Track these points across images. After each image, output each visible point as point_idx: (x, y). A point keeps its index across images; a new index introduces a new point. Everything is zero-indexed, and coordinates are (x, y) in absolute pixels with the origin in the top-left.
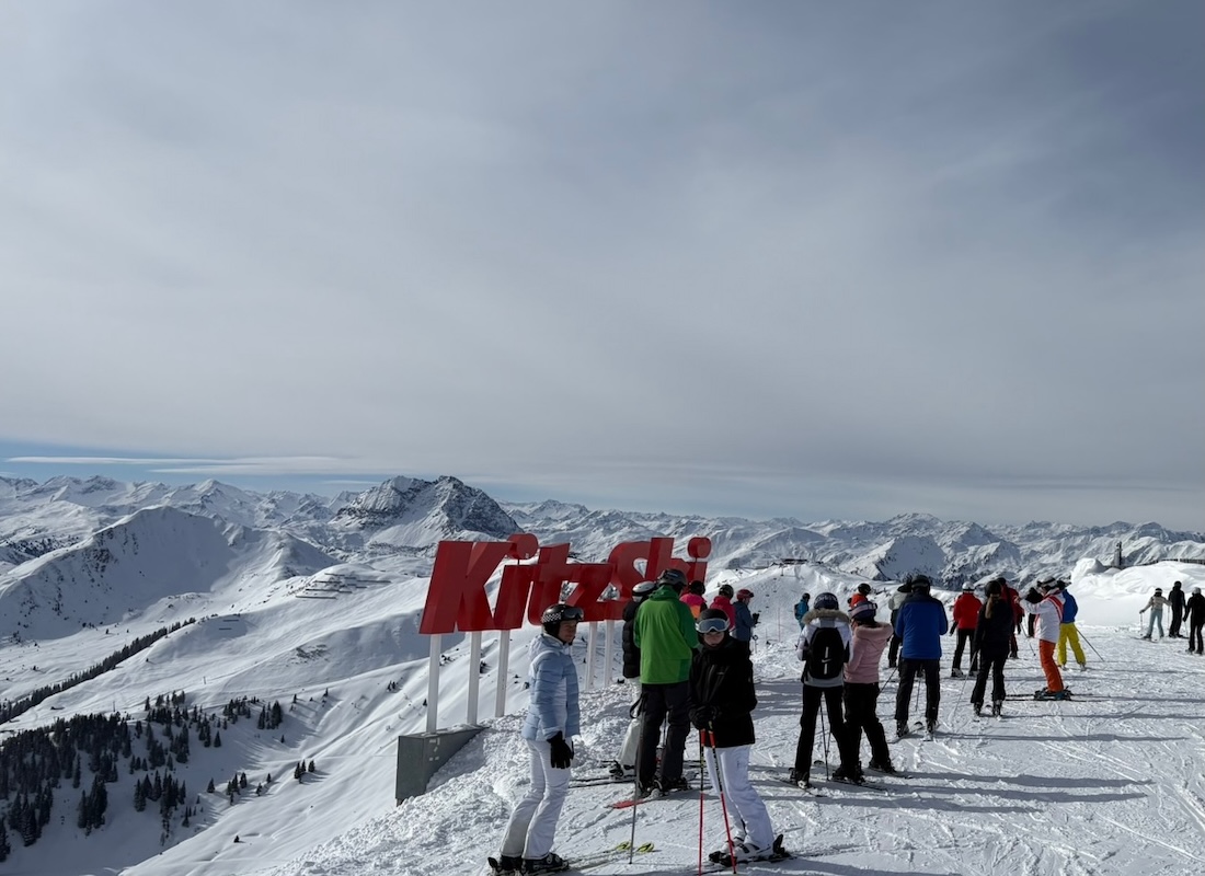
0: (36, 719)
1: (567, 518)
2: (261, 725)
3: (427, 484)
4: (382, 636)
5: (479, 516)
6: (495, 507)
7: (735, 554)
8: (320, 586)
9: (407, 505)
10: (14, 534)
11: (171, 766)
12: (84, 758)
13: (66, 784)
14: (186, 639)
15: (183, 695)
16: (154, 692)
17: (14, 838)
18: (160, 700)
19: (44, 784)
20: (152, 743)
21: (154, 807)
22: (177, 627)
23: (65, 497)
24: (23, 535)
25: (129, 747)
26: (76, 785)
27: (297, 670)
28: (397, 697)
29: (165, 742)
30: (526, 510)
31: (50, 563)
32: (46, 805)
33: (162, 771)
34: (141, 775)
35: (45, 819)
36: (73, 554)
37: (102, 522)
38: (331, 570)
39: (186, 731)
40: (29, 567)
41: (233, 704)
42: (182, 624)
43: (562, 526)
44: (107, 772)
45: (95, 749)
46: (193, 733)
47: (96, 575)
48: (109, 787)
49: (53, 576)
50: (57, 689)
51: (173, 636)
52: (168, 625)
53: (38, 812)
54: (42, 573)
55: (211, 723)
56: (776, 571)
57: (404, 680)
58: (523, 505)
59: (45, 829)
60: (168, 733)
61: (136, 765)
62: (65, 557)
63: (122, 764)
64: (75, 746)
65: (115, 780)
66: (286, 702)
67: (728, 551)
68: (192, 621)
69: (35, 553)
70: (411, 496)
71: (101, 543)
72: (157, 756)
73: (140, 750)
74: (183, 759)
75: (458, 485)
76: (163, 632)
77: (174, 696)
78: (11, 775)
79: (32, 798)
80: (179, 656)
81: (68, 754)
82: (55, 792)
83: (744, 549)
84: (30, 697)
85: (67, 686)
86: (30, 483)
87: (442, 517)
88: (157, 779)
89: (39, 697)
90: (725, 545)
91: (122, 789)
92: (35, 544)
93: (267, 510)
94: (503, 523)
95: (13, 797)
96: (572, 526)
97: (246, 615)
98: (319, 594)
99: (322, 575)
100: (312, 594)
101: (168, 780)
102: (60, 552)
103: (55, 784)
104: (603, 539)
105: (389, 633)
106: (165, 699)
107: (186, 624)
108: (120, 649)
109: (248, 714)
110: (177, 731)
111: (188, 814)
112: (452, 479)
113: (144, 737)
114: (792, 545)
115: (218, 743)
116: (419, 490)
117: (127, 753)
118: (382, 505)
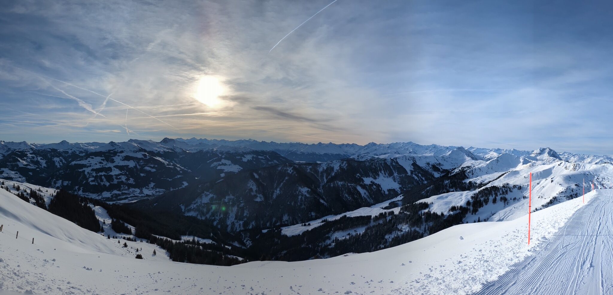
0: (489, 186)
1: (568, 155)
2: (518, 189)
3: (545, 149)
4: (537, 175)
5: (553, 154)
6: (556, 153)
7: (596, 162)
8: (528, 166)
9: (542, 153)
11: (505, 195)
12: (493, 192)
13: (491, 196)
14: (509, 174)
15: (508, 183)
16: (504, 182)
17: (484, 204)
18: (505, 184)
19: (488, 196)
20: (502, 191)
21: (503, 201)
22: (507, 172)
23: (494, 152)
24: (488, 157)
25: (499, 191)
26: (492, 197)
27: (525, 179)
28: (539, 185)
29: (504, 191)
30: (561, 153)
31: (491, 161)
32: (488, 199)
33: (504, 195)
34: (501, 196)
35: (488, 201)
36: (494, 160)
37: (498, 155)
38: (530, 163)
39: (507, 189)
40: (488, 162)
41: (514, 185)
43: (567, 156)
44: (496, 195)
45: (495, 191)
46: (508, 190)
47: (497, 164)
48: (497, 197)
49: (491, 163)
50: (492, 181)
51: (507, 174)
53: (487, 200)
54: (490, 163)
55: (511, 188)
56: (603, 165)
57: (540, 182)
59: (488, 203)
60: (505, 189)
61: (500, 194)
62: (493, 161)
63: (498, 194)
64: (492, 190)
65: (498, 196)
66: (522, 186)
67: (595, 161)
69: (490, 160)
70: (542, 151)
71: (497, 158)
72: (503, 193)
73: (501, 192)
74: (507, 194)
75: (550, 149)
76: (505, 173)
78: (484, 194)
79: (486, 198)
80: (508, 177)
81: (491, 192)
82: (490, 197)
83: (598, 161)
86: (489, 149)
88: (503, 197)
89: (489, 182)
90: (594, 160)
91: (498, 198)
93: (521, 153)
94: (557, 156)
95: (484, 197)
96: (568, 156)
97: (518, 171)
98: (528, 167)
99: (528, 164)
100: (527, 167)
101: (505, 197)
102: (492, 160)
103: (489, 196)
104: (574, 159)
105: (538, 174)
107: (509, 172)
108: (500, 176)
109: (516, 187)
110: (506, 189)
111: (508, 203)
112: (549, 148)
113: (501, 190)
114: (606, 160)
115: (512, 192)
117: (499, 192)
118: (538, 152)
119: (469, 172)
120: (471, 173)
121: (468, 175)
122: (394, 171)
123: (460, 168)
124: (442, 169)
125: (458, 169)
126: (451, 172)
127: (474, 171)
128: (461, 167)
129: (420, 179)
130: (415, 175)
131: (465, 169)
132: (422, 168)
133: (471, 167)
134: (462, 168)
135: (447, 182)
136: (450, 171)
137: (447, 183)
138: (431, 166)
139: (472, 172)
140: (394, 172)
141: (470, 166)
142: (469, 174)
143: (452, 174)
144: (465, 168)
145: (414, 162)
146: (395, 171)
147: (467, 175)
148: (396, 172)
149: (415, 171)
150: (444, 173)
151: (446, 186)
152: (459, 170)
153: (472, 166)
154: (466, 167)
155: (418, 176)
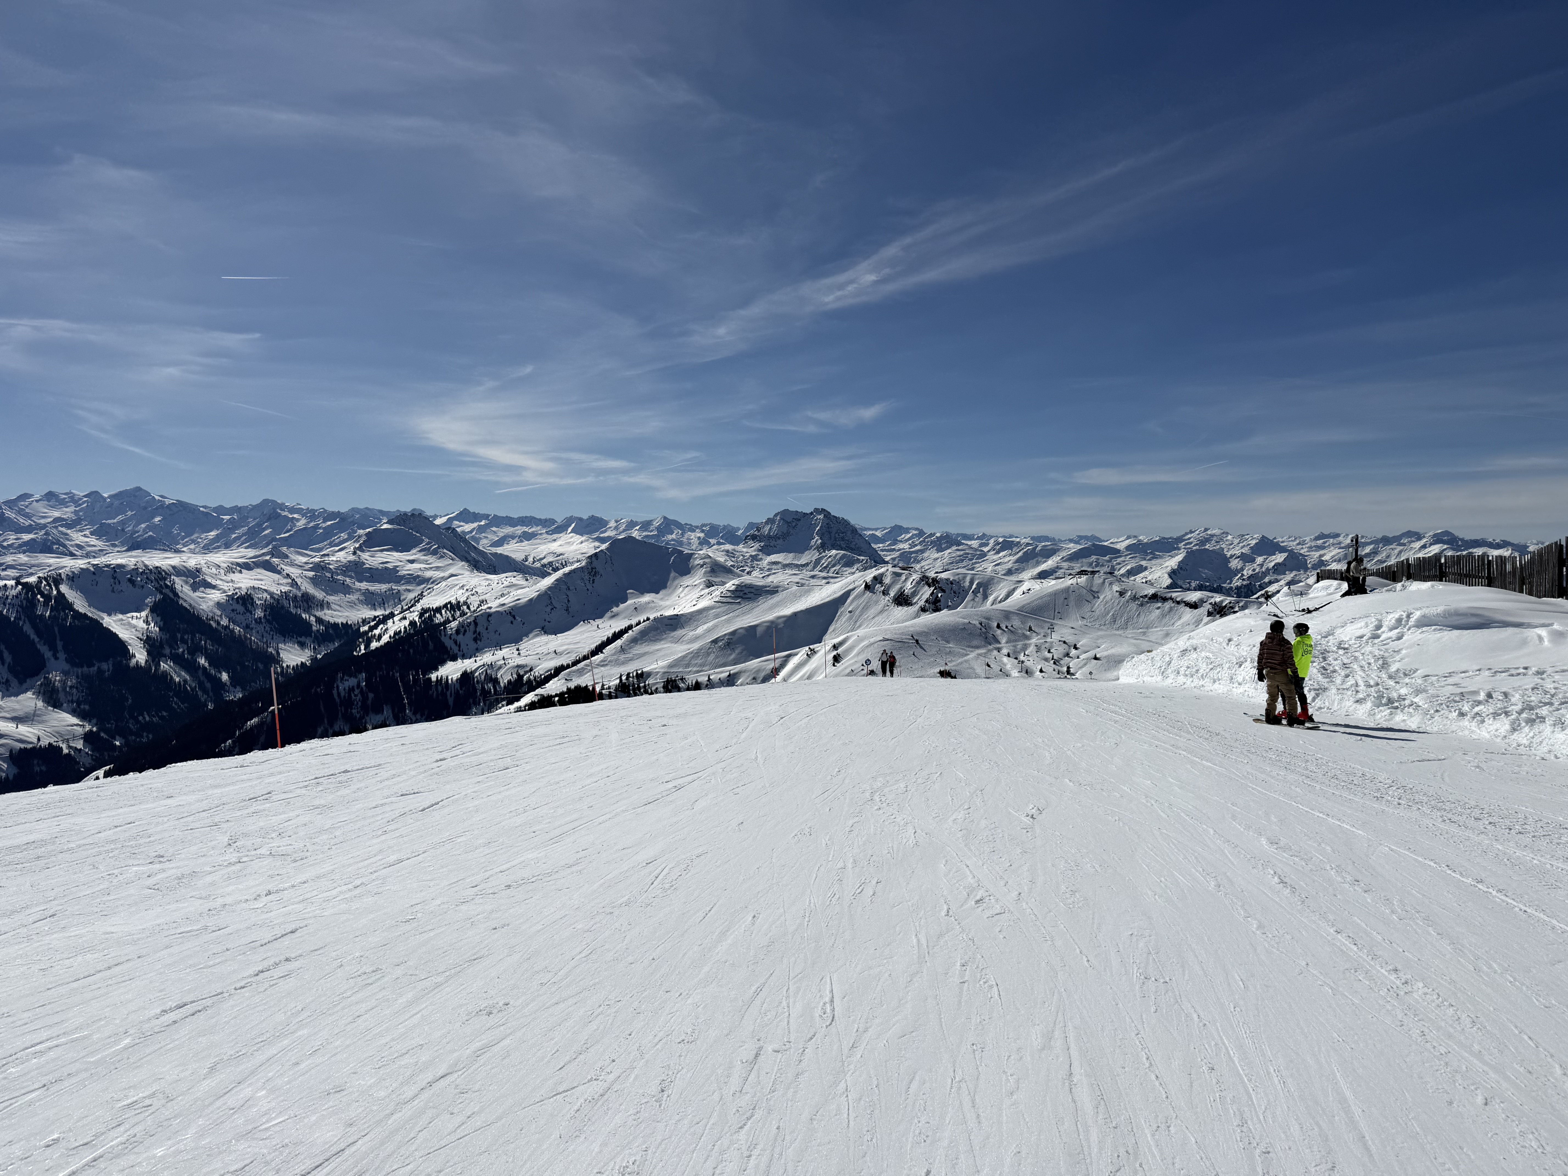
0: (556, 686)
1: (909, 539)
3: (805, 515)
4: (770, 631)
5: (842, 539)
6: (855, 531)
8: (728, 594)
9: (792, 531)
10: (544, 558)
14: (645, 632)
15: (642, 673)
16: (625, 669)
18: (628, 675)
22: (638, 624)
23: (574, 531)
24: (549, 558)
27: (714, 656)
30: (878, 534)
31: (561, 578)
36: (574, 571)
37: (596, 548)
38: (735, 581)
40: (548, 581)
42: (642, 621)
43: (906, 545)
47: (588, 586)
49: (565, 585)
50: (568, 667)
51: (636, 630)
52: (634, 622)
56: (1071, 581)
57: (783, 665)
58: (876, 530)
62: (569, 573)
66: (704, 681)
68: (648, 619)
69: (556, 570)
70: (794, 524)
71: (592, 563)
75: (827, 514)
76: (630, 627)
77: (637, 673)
80: (640, 645)
84: (552, 672)
85: (575, 663)
86: (553, 521)
87: (817, 541)
89: (558, 671)
92: (557, 565)
93: (699, 538)
94: (860, 544)
96: (913, 546)
97: (682, 615)
98: (728, 600)
99: (729, 585)
100: (723, 600)
102: (567, 570)
105: (775, 629)
106: (631, 675)
107: (644, 621)
108: (605, 639)
112: (823, 510)
116: (800, 520)
118: (775, 531)
119: (458, 632)
120: (470, 635)
121: (456, 642)
122: (44, 649)
123: (414, 616)
124: (319, 620)
125: (405, 618)
126: (366, 633)
127: (482, 623)
128: (419, 607)
129: (202, 678)
130: (178, 660)
131: (439, 619)
132: (214, 625)
133: (468, 608)
134: (424, 611)
135: (352, 682)
136: (366, 628)
137: (352, 689)
138: (259, 613)
139: (472, 627)
140: (48, 654)
141: (462, 600)
142: (460, 638)
143: (374, 645)
144: (438, 610)
145: (165, 595)
146: (53, 648)
147: (448, 643)
148: (62, 655)
149: (172, 642)
150: (332, 641)
151: (348, 702)
152: (407, 623)
153: (474, 602)
154: (445, 606)
155: (190, 666)
